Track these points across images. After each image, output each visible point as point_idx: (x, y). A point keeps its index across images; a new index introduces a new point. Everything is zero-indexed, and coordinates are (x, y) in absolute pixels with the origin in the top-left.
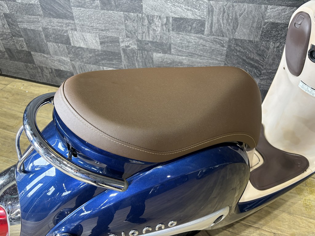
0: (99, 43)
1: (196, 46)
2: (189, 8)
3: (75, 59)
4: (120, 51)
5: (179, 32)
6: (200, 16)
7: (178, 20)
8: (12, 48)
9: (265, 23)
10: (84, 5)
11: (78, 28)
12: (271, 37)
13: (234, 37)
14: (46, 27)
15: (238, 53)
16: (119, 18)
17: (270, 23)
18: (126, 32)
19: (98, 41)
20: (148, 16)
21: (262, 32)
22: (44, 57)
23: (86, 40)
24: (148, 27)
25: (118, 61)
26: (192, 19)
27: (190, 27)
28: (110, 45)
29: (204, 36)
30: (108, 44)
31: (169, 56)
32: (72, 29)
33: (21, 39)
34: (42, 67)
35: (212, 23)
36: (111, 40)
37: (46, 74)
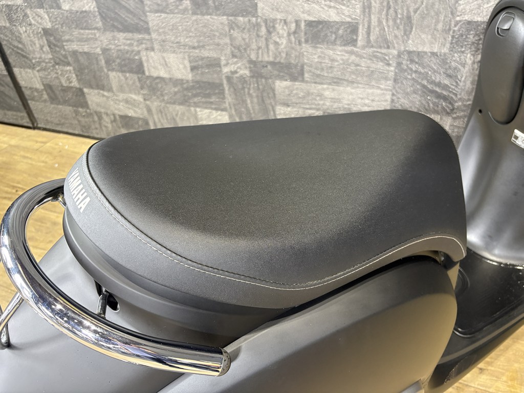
0: (189, 69)
1: (344, 67)
2: (332, 4)
3: (151, 98)
4: (221, 80)
5: (316, 44)
6: (349, 16)
7: (314, 24)
8: (54, 83)
9: (457, 23)
10: (166, 9)
11: (156, 46)
12: (468, 44)
13: (407, 49)
14: (107, 48)
15: (414, 75)
16: (220, 27)
17: (464, 23)
18: (231, 49)
19: (188, 65)
20: (266, 21)
21: (453, 37)
22: (104, 96)
23: (169, 65)
24: (267, 40)
25: (218, 98)
26: (337, 22)
27: (334, 36)
28: (207, 71)
29: (357, 50)
30: (203, 70)
31: (300, 85)
32: (147, 49)
33: (68, 68)
34: (100, 113)
35: (369, 27)
36: (208, 63)
37: (106, 125)
